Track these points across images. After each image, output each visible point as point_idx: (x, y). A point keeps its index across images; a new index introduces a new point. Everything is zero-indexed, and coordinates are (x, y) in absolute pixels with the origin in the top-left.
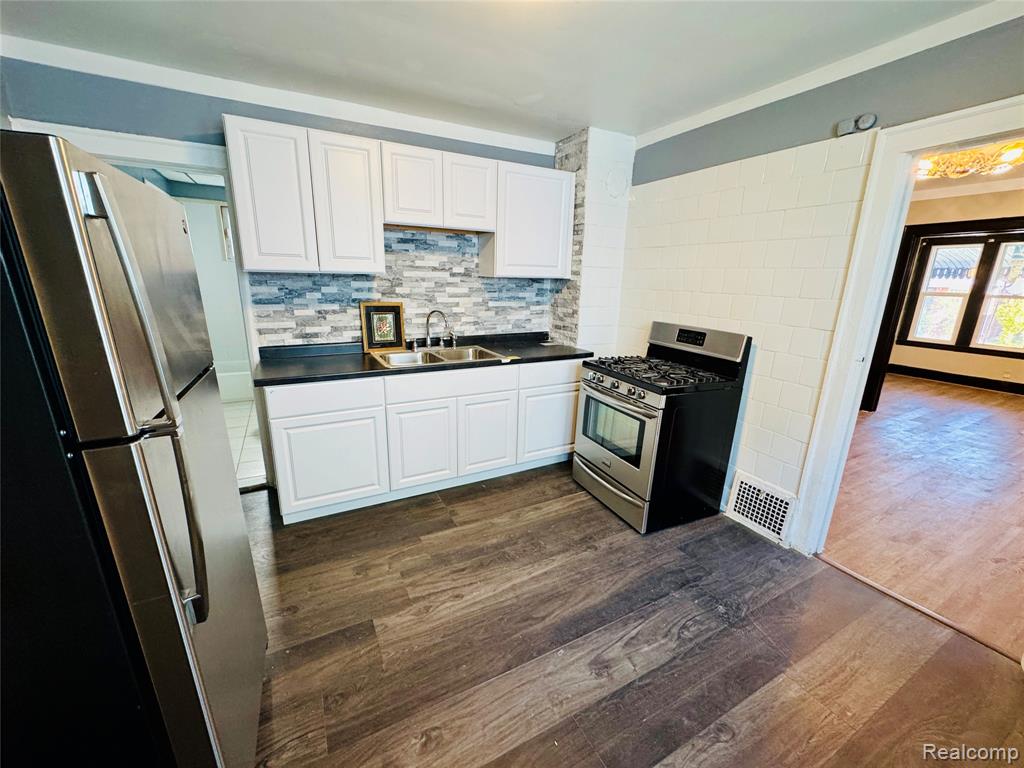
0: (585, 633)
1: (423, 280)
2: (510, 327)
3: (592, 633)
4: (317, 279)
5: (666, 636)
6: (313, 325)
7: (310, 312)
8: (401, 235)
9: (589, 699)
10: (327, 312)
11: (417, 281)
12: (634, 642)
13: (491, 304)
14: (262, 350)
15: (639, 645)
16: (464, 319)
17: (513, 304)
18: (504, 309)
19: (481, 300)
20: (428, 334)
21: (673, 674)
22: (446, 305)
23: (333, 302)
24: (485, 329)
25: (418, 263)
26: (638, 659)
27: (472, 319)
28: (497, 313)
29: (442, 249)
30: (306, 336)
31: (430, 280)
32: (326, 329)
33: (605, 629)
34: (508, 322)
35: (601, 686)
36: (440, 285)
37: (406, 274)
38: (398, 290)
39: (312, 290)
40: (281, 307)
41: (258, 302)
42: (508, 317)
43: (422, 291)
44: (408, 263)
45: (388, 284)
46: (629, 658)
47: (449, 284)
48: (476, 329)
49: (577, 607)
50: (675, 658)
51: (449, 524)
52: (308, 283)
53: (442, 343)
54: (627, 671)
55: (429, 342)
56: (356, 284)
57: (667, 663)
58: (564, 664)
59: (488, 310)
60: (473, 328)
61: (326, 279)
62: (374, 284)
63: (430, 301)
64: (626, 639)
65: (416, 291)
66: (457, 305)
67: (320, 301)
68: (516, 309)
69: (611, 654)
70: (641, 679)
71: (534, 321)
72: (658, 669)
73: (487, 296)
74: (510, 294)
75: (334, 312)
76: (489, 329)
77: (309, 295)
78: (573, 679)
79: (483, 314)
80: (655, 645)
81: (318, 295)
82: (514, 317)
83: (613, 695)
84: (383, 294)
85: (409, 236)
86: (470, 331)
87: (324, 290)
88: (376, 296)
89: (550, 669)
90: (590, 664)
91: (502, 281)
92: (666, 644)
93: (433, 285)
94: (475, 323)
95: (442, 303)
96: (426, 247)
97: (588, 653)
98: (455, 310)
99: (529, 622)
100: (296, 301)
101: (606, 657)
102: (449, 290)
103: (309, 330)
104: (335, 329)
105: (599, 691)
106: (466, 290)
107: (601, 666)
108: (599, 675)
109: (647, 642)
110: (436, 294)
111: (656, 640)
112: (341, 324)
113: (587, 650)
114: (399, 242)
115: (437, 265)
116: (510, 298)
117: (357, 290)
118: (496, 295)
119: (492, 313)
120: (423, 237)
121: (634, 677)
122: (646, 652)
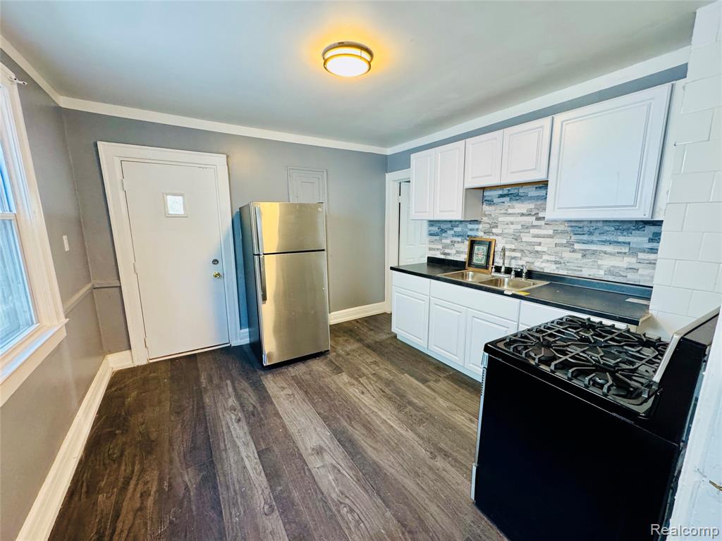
0: (342, 445)
1: (512, 223)
2: (602, 272)
3: (341, 449)
4: (453, 223)
5: (342, 493)
6: (448, 249)
7: (448, 241)
8: (500, 192)
9: (300, 444)
10: (455, 242)
11: (508, 224)
12: (336, 471)
13: (577, 246)
14: (428, 258)
15: (334, 473)
16: (545, 257)
17: (609, 248)
18: (594, 252)
19: (565, 241)
20: (504, 264)
21: (311, 490)
22: (529, 244)
23: (458, 236)
24: (567, 269)
25: (510, 211)
26: (322, 471)
27: (553, 258)
28: (584, 256)
29: (532, 198)
30: (445, 254)
31: (518, 223)
32: (453, 251)
33: (346, 456)
34: (599, 267)
35: (306, 449)
36: (526, 227)
37: (500, 219)
38: (494, 230)
39: (450, 229)
40: (437, 238)
41: (431, 235)
42: (600, 262)
43: (511, 231)
44: (503, 211)
45: (488, 226)
46: (323, 466)
47: (534, 227)
48: (557, 268)
49: (363, 442)
50: (323, 494)
51: (424, 381)
52: (449, 226)
53: (513, 273)
54: (315, 463)
55: (503, 270)
56: (470, 226)
57: (319, 488)
58: (320, 434)
59: (574, 251)
60: (554, 266)
61: (457, 223)
62: (480, 226)
63: (516, 239)
64: (338, 466)
65: (506, 231)
66: (540, 244)
67: (453, 236)
68: (610, 254)
69: (326, 457)
70: (309, 470)
71: (640, 272)
72: (315, 481)
73: (574, 237)
74: (604, 238)
75: (458, 242)
76: (571, 270)
77: (449, 232)
78: (312, 438)
79: (567, 255)
80: (333, 484)
81: (452, 232)
82: (607, 262)
83: (301, 455)
84: (485, 233)
85: (505, 192)
86: (550, 269)
87: (456, 229)
88: (480, 234)
89: (318, 429)
90: (320, 446)
91: (593, 224)
92: (335, 492)
93: (519, 227)
94: (556, 262)
95: (526, 242)
96: (518, 198)
97: (327, 446)
98: (538, 248)
99: (348, 420)
100: (444, 235)
101: (324, 454)
102: (532, 231)
103: (447, 251)
104: (458, 252)
105: (304, 448)
106: (551, 232)
107: (319, 451)
108: (313, 449)
109: (336, 479)
110: (522, 234)
111: (338, 486)
112: (461, 250)
113: (330, 446)
114: (499, 197)
115: (525, 212)
116: (604, 242)
117: (471, 230)
118: (585, 237)
119: (579, 256)
120: (516, 191)
121: (310, 466)
122: (328, 477)
